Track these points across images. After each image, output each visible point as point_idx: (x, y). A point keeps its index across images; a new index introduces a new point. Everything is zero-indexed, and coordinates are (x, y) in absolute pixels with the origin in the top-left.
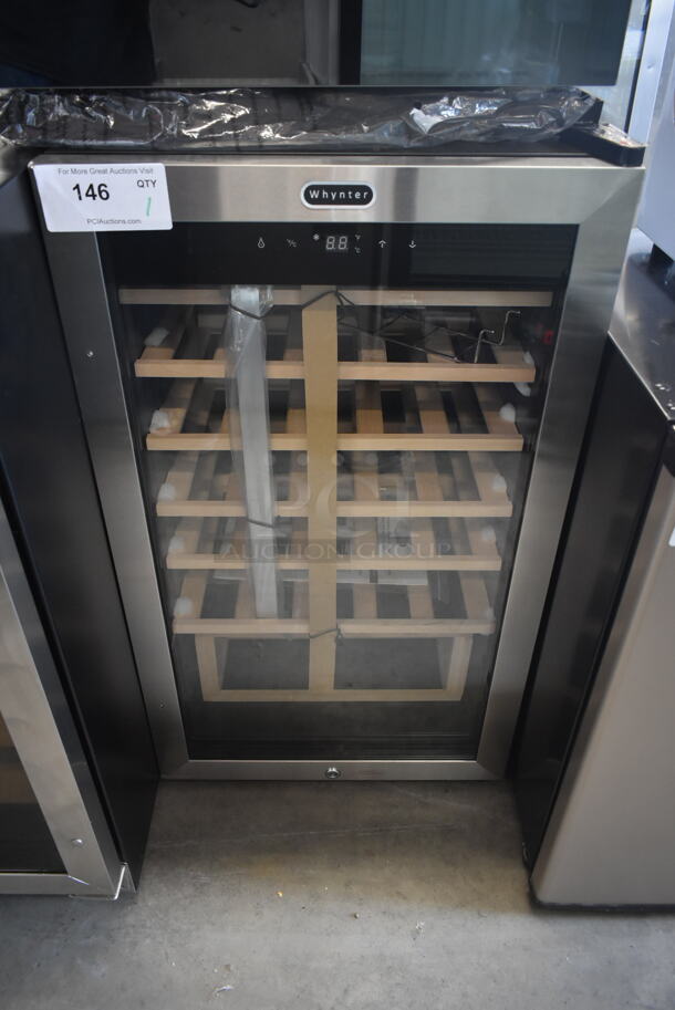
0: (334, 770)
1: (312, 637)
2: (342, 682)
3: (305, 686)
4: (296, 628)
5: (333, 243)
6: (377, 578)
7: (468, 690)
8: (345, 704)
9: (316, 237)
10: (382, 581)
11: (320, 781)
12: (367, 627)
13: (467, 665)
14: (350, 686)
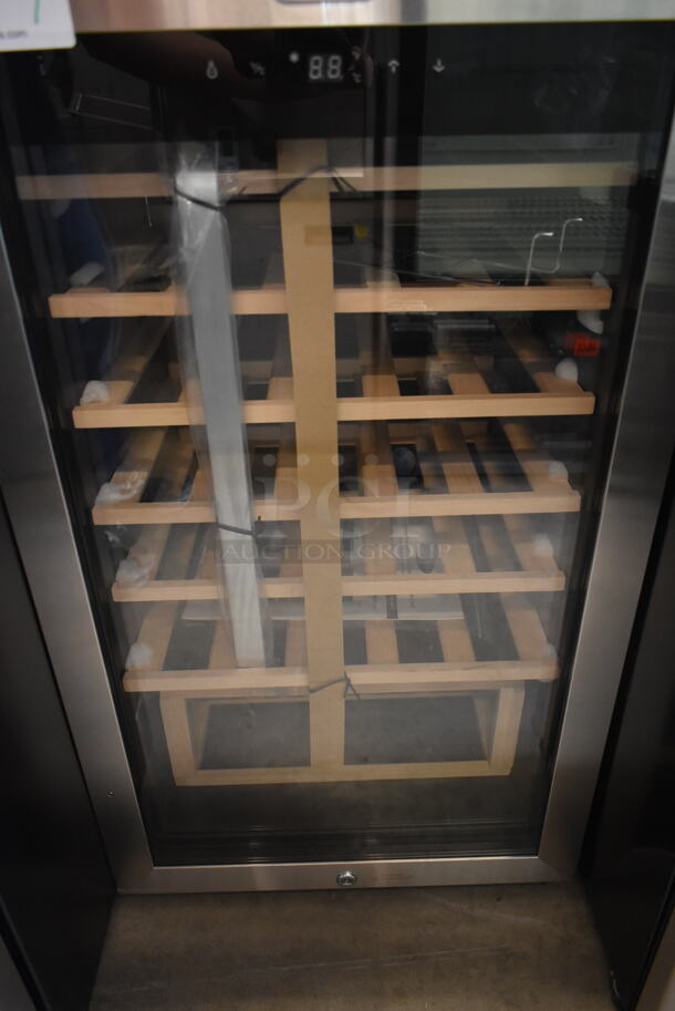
0: (348, 874)
1: (312, 691)
2: (354, 756)
3: (306, 762)
4: (292, 680)
5: (319, 68)
6: (396, 612)
7: (520, 760)
8: (359, 784)
9: (294, 57)
10: (403, 616)
11: (330, 891)
12: (386, 676)
13: (518, 728)
14: (365, 760)
